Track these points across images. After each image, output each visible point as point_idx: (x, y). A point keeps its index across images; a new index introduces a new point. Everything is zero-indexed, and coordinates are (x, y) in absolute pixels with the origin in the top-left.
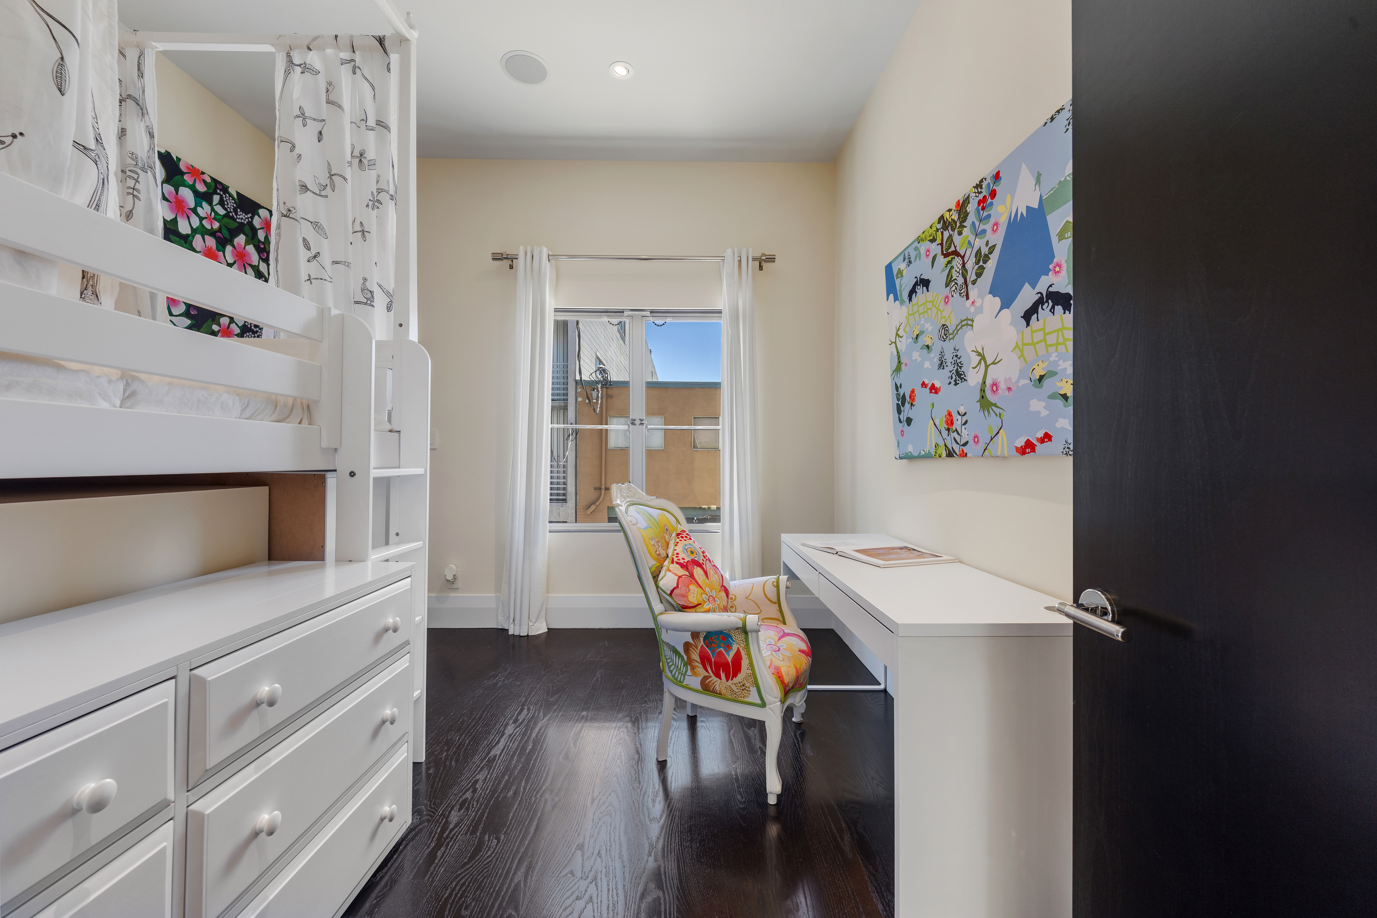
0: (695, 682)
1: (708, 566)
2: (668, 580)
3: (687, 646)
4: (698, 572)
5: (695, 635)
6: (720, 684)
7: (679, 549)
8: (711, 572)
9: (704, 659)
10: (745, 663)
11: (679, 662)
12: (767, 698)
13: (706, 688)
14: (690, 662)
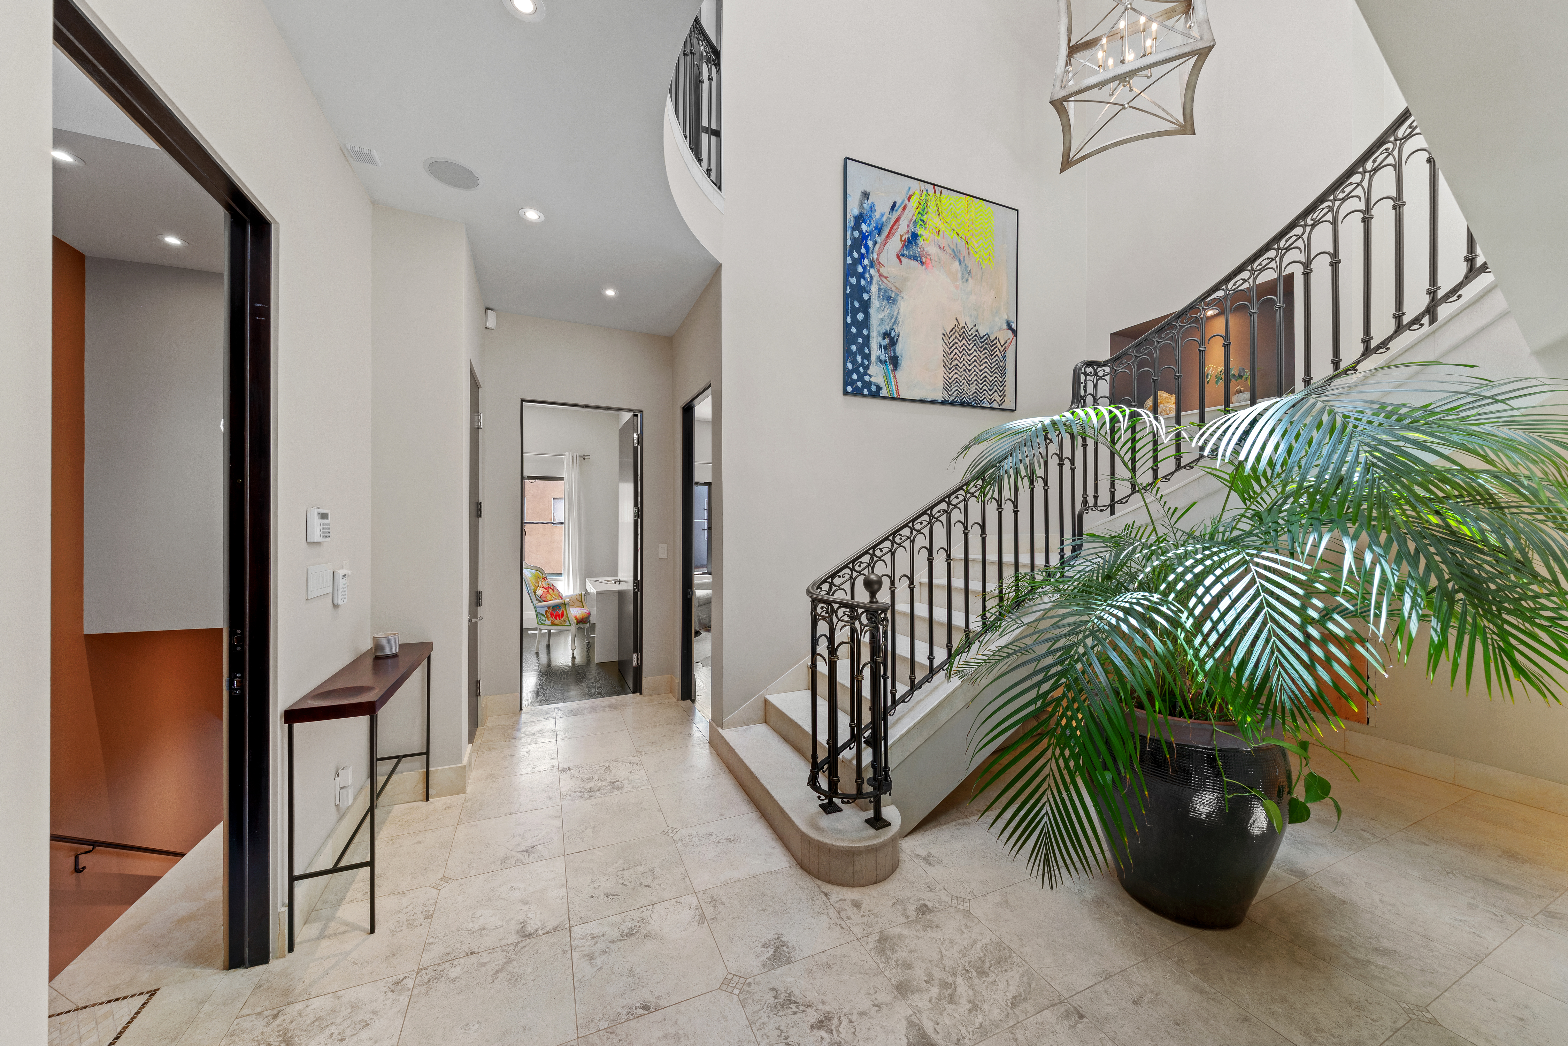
0: (549, 622)
1: (554, 589)
2: (540, 592)
3: (546, 612)
4: (550, 590)
5: (549, 608)
6: (557, 621)
7: (543, 583)
8: (555, 591)
9: (552, 615)
10: (565, 614)
11: (543, 618)
12: (572, 623)
13: (553, 624)
14: (547, 617)
